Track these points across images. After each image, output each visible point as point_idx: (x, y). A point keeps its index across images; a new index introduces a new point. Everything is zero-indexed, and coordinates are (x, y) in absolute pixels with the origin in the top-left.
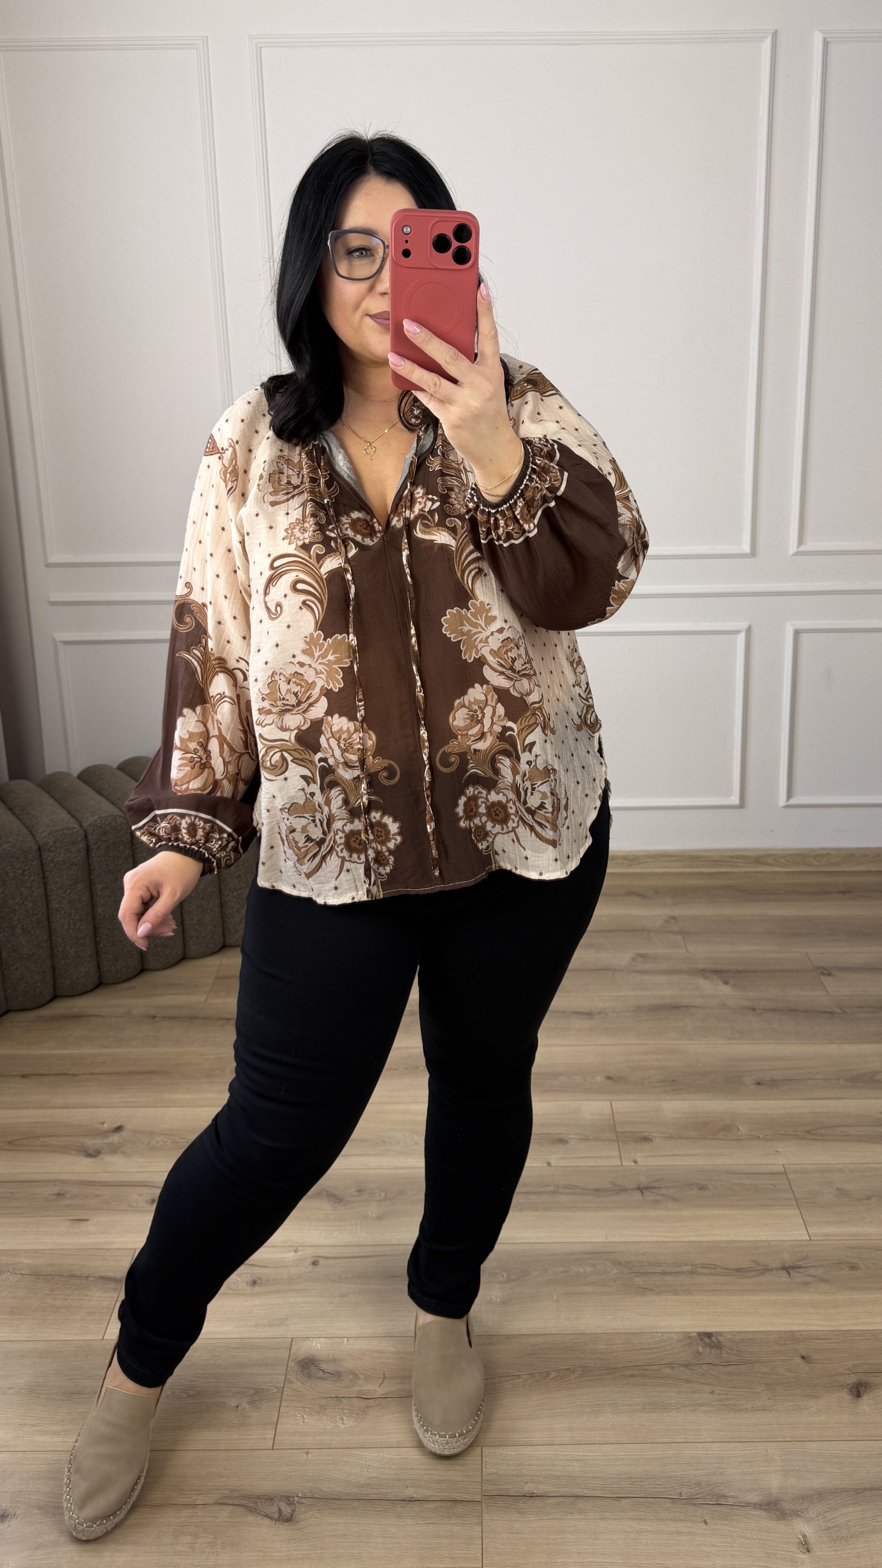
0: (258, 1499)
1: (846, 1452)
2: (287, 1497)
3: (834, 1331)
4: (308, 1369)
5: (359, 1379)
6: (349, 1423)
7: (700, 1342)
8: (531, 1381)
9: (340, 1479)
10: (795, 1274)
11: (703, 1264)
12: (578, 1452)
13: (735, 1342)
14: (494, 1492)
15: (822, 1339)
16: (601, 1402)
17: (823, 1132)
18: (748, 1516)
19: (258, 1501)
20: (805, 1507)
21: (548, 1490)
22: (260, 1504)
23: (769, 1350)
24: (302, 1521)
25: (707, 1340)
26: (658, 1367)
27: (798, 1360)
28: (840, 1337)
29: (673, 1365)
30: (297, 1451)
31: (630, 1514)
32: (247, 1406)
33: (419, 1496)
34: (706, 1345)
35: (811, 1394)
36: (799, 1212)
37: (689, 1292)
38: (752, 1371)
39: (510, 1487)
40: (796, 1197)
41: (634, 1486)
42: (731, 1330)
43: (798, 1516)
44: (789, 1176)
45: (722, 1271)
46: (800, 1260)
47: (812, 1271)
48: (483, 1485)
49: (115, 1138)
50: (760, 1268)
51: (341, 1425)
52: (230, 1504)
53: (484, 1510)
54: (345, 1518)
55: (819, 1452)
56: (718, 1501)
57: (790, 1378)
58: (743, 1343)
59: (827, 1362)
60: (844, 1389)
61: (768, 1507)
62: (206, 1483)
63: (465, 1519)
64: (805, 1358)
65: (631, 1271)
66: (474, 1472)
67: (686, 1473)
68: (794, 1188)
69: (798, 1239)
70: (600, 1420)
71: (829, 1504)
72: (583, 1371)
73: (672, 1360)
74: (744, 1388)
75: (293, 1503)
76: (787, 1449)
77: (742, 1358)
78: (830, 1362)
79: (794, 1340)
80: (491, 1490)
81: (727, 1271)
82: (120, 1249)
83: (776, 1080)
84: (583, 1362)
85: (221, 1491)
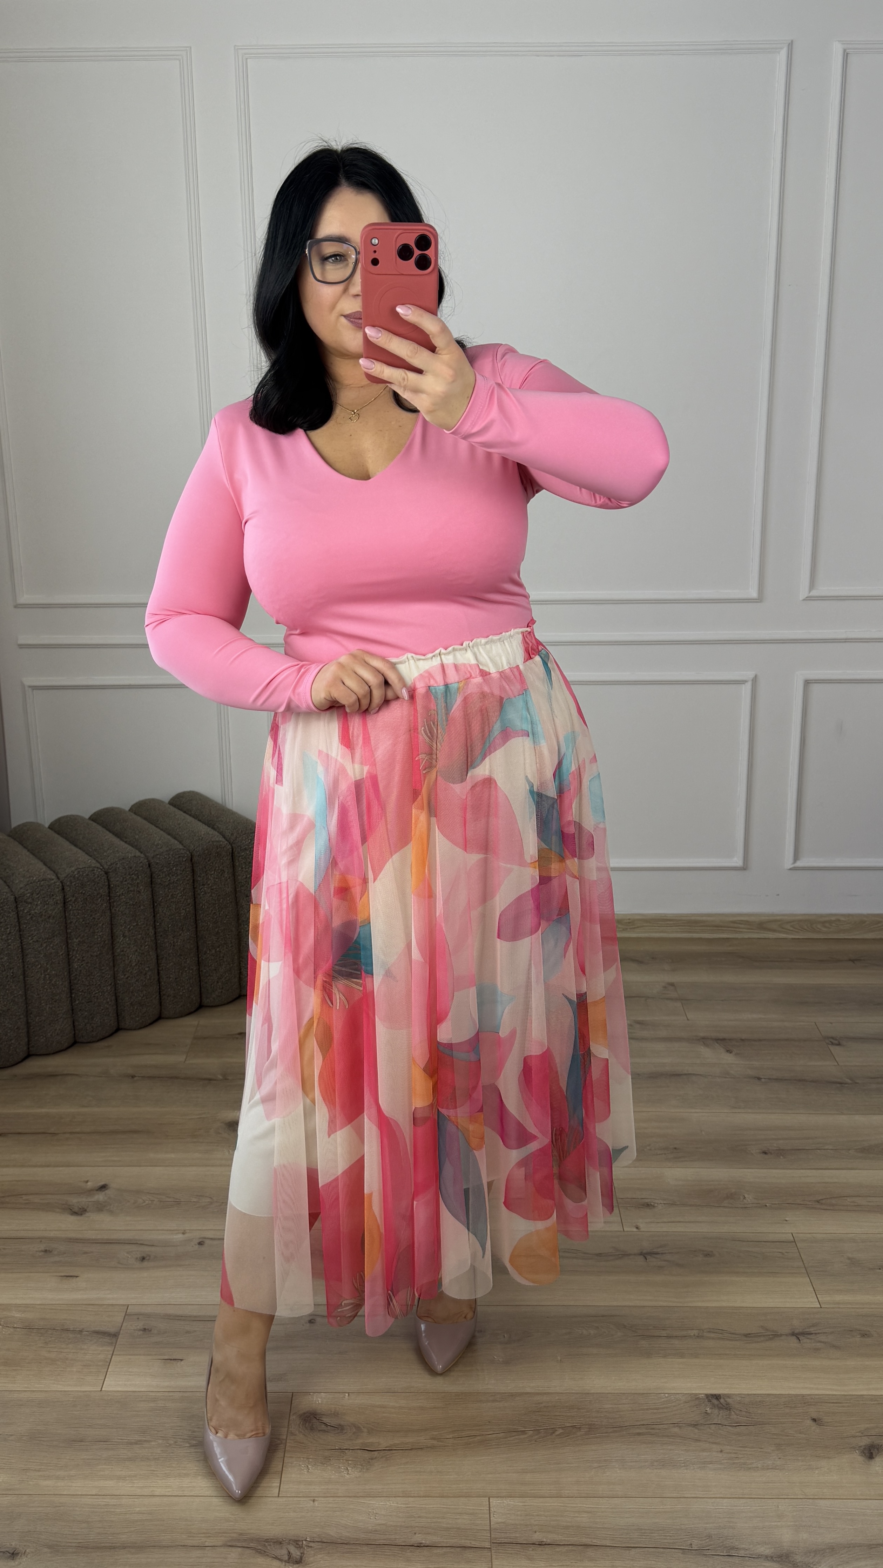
0: (267, 1542)
1: (859, 1510)
2: (296, 1541)
3: (845, 1396)
4: (310, 1422)
5: (363, 1432)
6: (354, 1473)
7: (707, 1403)
8: (537, 1437)
9: (346, 1524)
10: (805, 1340)
11: (709, 1328)
12: (586, 1504)
13: (743, 1404)
14: (503, 1539)
15: (833, 1403)
16: (609, 1458)
17: (833, 1201)
19: (266, 1544)
20: (817, 1561)
21: (557, 1539)
22: (269, 1547)
23: (778, 1412)
24: (311, 1563)
25: (715, 1402)
26: (666, 1426)
27: (809, 1422)
28: (852, 1401)
29: (680, 1425)
30: (302, 1499)
31: (642, 1562)
33: (428, 1542)
34: (715, 1407)
36: (809, 1279)
37: (694, 1355)
38: (760, 1432)
39: (518, 1535)
40: (806, 1266)
42: (740, 1393)
44: (798, 1245)
45: (730, 1335)
46: (810, 1327)
47: (822, 1338)
48: (492, 1533)
49: (100, 1197)
50: (770, 1334)
51: (345, 1475)
52: (238, 1547)
53: (494, 1557)
54: (354, 1561)
55: (830, 1509)
56: (729, 1553)
57: (800, 1439)
58: (752, 1405)
59: (838, 1425)
60: (855, 1451)
61: (779, 1559)
62: (214, 1526)
63: (473, 1564)
64: (815, 1421)
65: (636, 1334)
66: (482, 1521)
67: (695, 1526)
68: (802, 1257)
69: (808, 1306)
70: (607, 1475)
71: (842, 1558)
72: (590, 1428)
73: (679, 1420)
74: (754, 1448)
75: (302, 1547)
76: (797, 1506)
77: (750, 1419)
78: (841, 1425)
79: (805, 1403)
80: (499, 1538)
81: (735, 1336)
82: (112, 1305)
83: (783, 1150)
84: (587, 1420)
85: (229, 1535)
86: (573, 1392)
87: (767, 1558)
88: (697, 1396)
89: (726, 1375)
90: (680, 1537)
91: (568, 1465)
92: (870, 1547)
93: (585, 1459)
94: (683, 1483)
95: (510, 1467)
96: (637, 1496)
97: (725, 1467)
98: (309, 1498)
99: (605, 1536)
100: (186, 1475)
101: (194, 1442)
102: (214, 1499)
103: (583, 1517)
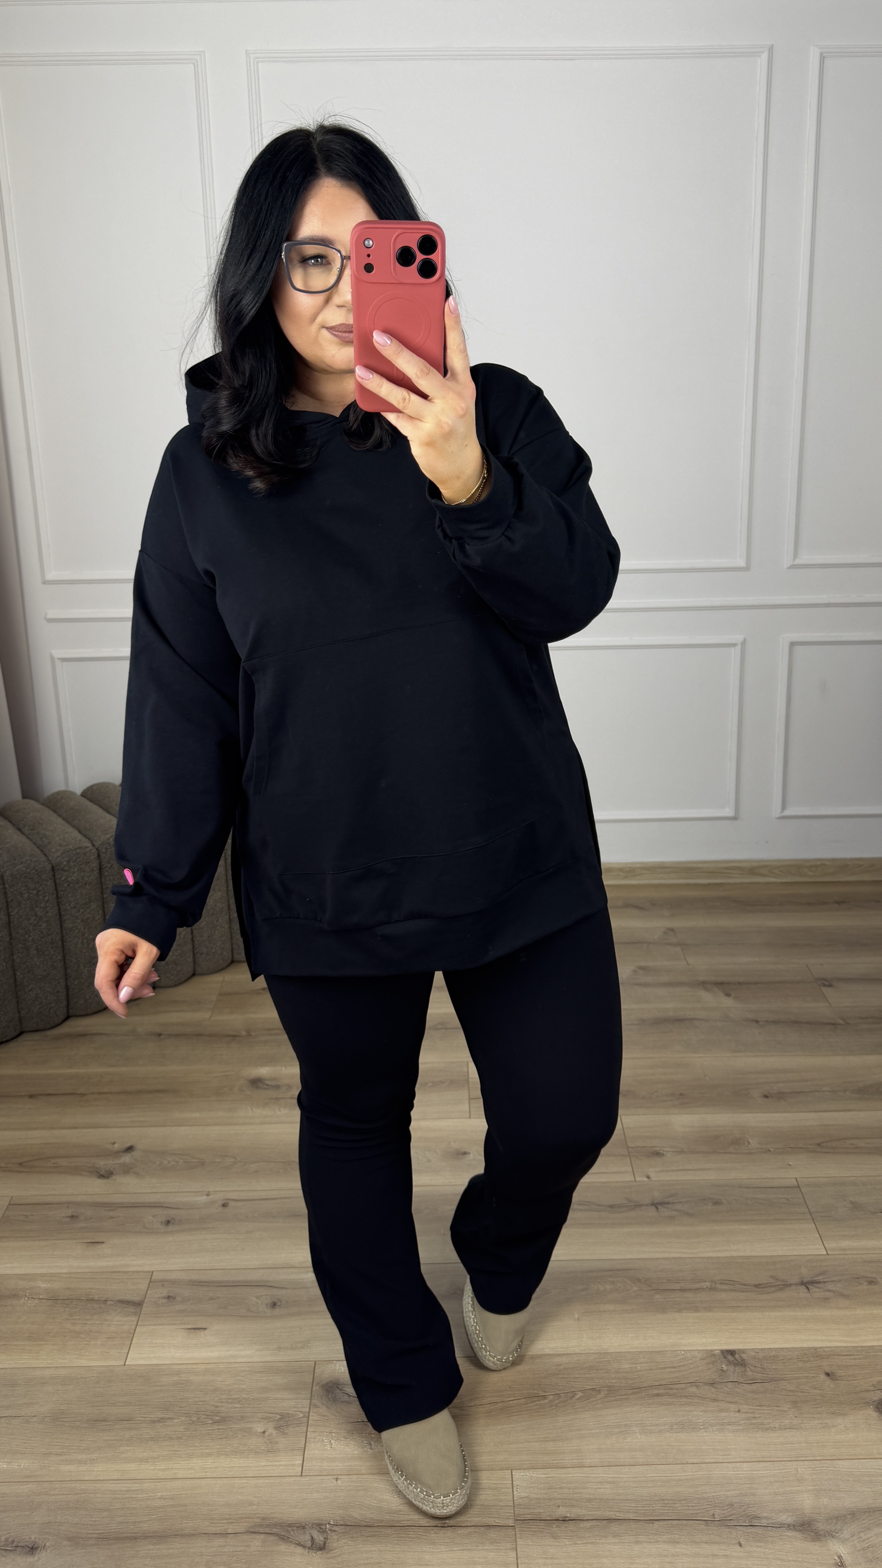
0: (290, 1527)
1: (876, 1471)
2: (319, 1525)
4: (333, 1393)
7: (723, 1360)
8: (557, 1401)
9: (371, 1505)
10: (815, 1290)
11: (721, 1280)
12: (608, 1474)
13: (759, 1359)
14: (527, 1516)
15: (845, 1355)
16: (629, 1423)
17: (833, 1144)
18: (782, 1537)
19: (290, 1529)
20: (839, 1528)
21: (581, 1514)
22: (292, 1533)
23: (793, 1367)
24: (336, 1549)
25: (730, 1357)
26: (683, 1386)
27: (823, 1377)
28: (863, 1353)
29: (698, 1384)
30: (326, 1478)
31: (664, 1537)
32: (274, 1432)
34: (730, 1363)
35: (838, 1411)
36: (815, 1226)
37: (709, 1309)
38: (776, 1389)
39: (541, 1511)
40: (810, 1210)
42: (754, 1347)
43: (833, 1537)
44: (802, 1190)
45: (742, 1287)
46: (818, 1275)
47: (830, 1287)
48: (516, 1509)
49: (127, 1158)
50: (781, 1284)
52: (261, 1533)
53: (518, 1535)
54: (378, 1546)
55: (848, 1470)
56: (751, 1522)
57: (815, 1395)
58: (767, 1360)
59: (851, 1379)
60: (869, 1406)
61: (802, 1528)
62: (236, 1511)
63: (498, 1544)
64: (829, 1375)
65: (650, 1288)
66: (505, 1496)
67: (717, 1494)
68: (807, 1202)
69: (815, 1253)
70: (628, 1440)
71: (863, 1524)
72: (609, 1391)
73: (696, 1379)
74: (772, 1406)
75: (325, 1531)
76: (816, 1468)
77: (765, 1375)
78: (855, 1379)
79: (818, 1356)
80: (523, 1515)
81: (746, 1287)
82: (137, 1272)
83: (783, 1093)
84: (607, 1381)
85: (251, 1520)
86: (592, 1352)
87: (790, 1527)
88: (712, 1352)
89: (739, 1329)
90: (702, 1507)
91: (589, 1431)
93: (606, 1425)
94: (703, 1447)
95: (531, 1435)
96: (658, 1463)
97: (744, 1428)
98: (332, 1477)
99: (629, 1508)
100: (209, 1455)
101: (217, 1418)
102: (237, 1481)
103: (605, 1488)
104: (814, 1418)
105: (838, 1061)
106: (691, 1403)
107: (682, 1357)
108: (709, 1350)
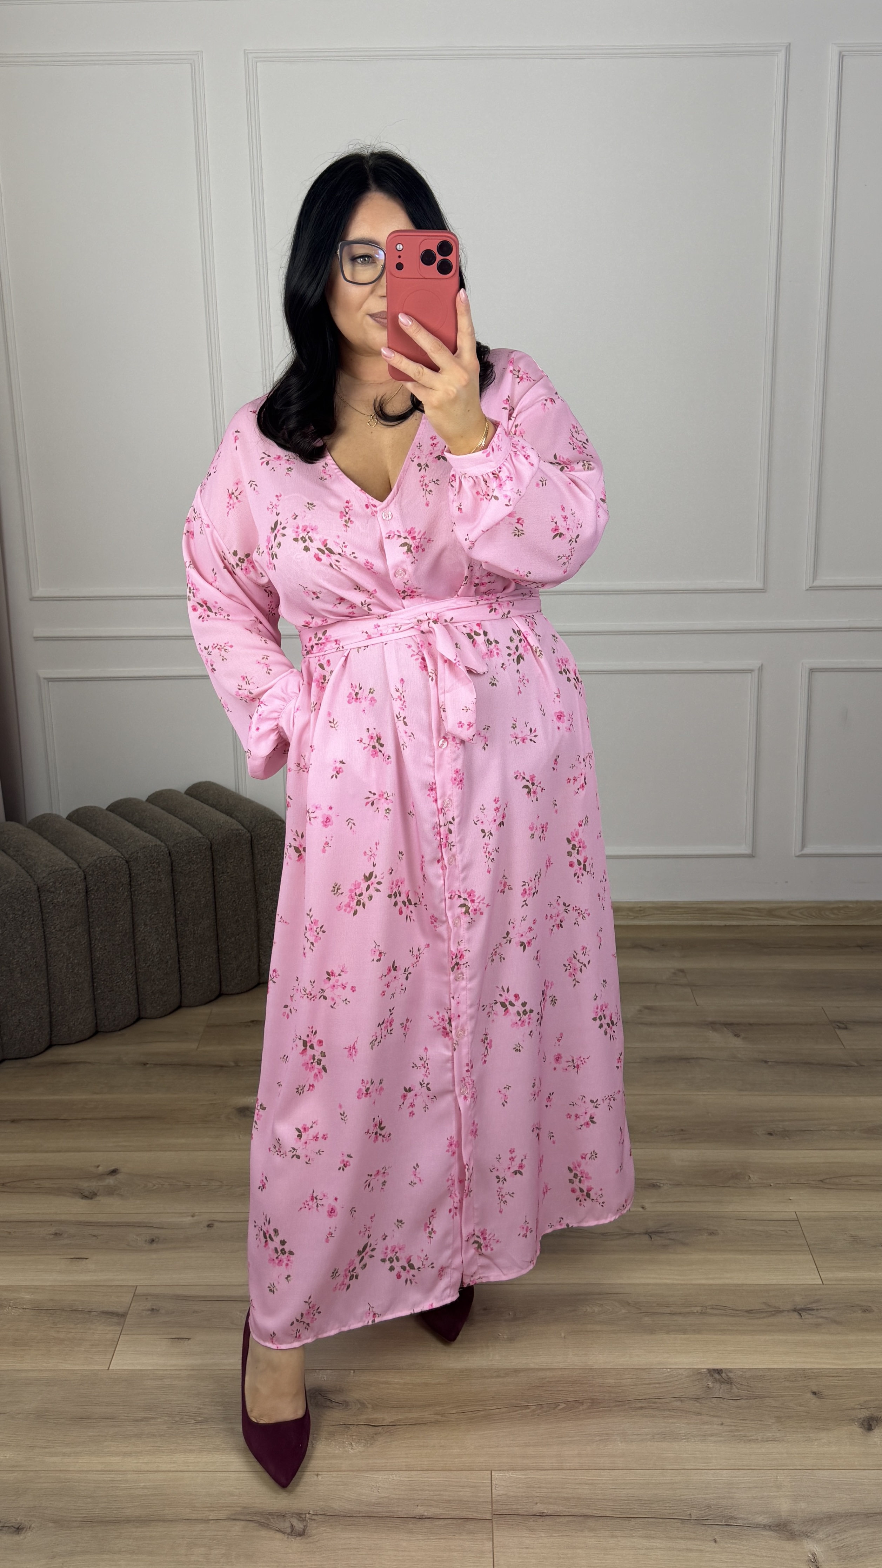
0: (270, 1515)
1: (858, 1480)
2: (299, 1515)
3: (846, 1369)
4: (316, 1398)
5: (367, 1407)
6: (358, 1448)
7: (710, 1378)
8: (539, 1411)
9: (350, 1498)
10: (807, 1316)
11: (713, 1305)
12: (587, 1476)
13: (745, 1378)
14: (504, 1511)
15: (833, 1376)
16: (611, 1432)
17: (837, 1181)
18: (757, 1536)
19: (270, 1517)
20: (814, 1529)
21: (558, 1510)
23: (779, 1386)
24: (314, 1536)
25: (717, 1376)
26: (667, 1400)
27: (809, 1395)
28: (852, 1374)
29: (682, 1398)
31: (640, 1532)
33: (430, 1514)
34: (717, 1381)
35: (822, 1427)
36: (812, 1257)
37: (698, 1331)
38: (761, 1405)
39: (519, 1507)
40: (809, 1243)
41: (644, 1508)
42: (742, 1367)
43: (808, 1537)
44: (801, 1223)
45: (732, 1312)
46: (812, 1303)
47: (824, 1314)
48: (494, 1505)
49: (111, 1181)
50: (771, 1310)
51: (350, 1449)
52: (243, 1520)
53: (495, 1528)
54: (356, 1533)
55: (829, 1479)
56: (728, 1522)
57: (800, 1411)
58: (754, 1379)
59: (839, 1398)
60: (855, 1423)
61: (777, 1528)
62: (218, 1498)
63: (475, 1535)
64: (816, 1394)
65: (640, 1311)
66: (484, 1493)
67: (695, 1497)
68: (806, 1235)
69: (810, 1283)
70: (609, 1447)
71: (839, 1526)
72: (592, 1403)
73: (682, 1394)
74: (754, 1421)
75: (306, 1520)
76: (797, 1476)
77: (752, 1393)
78: (842, 1398)
79: (805, 1377)
80: (501, 1510)
81: (737, 1312)
82: (121, 1286)
83: (788, 1131)
84: (591, 1394)
85: (233, 1509)
86: (577, 1367)
87: (766, 1527)
88: (699, 1370)
89: (727, 1350)
90: (679, 1508)
91: (570, 1439)
92: (868, 1515)
93: (587, 1433)
94: (684, 1455)
95: (512, 1440)
96: (639, 1468)
97: (726, 1439)
98: (313, 1473)
99: (606, 1506)
100: (191, 1451)
101: (200, 1419)
102: (218, 1474)
103: (584, 1489)
104: (797, 1432)
105: (848, 1101)
106: (674, 1415)
107: (670, 1374)
108: (695, 1369)
